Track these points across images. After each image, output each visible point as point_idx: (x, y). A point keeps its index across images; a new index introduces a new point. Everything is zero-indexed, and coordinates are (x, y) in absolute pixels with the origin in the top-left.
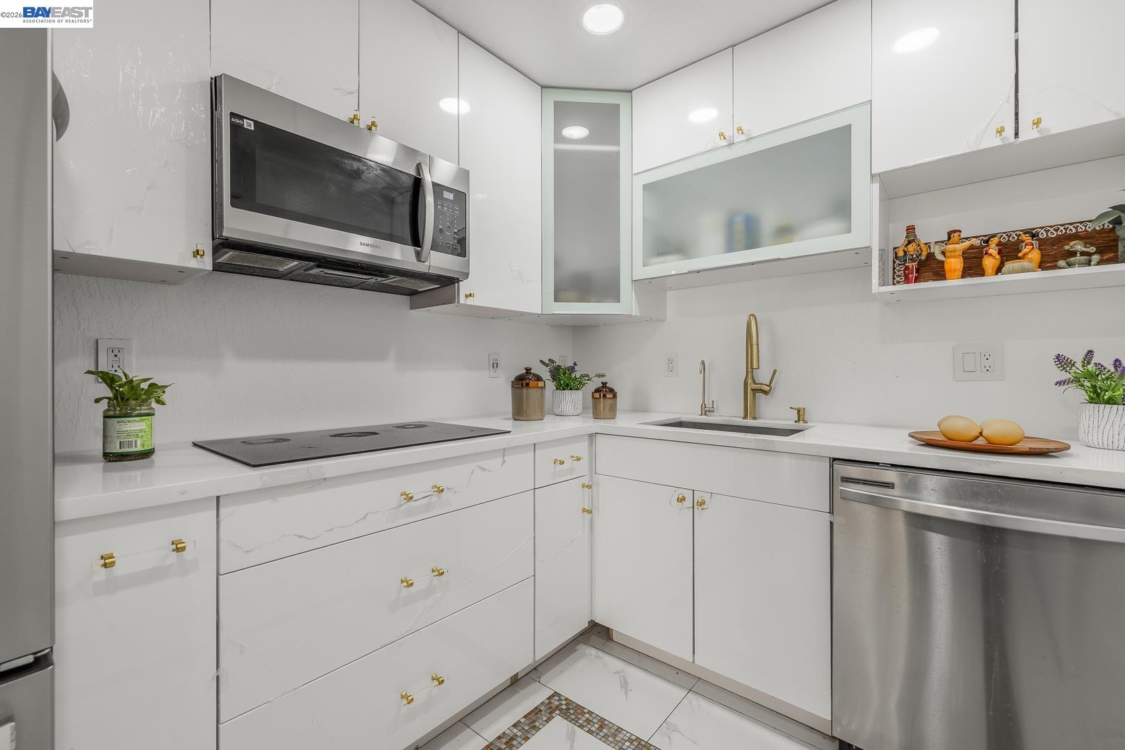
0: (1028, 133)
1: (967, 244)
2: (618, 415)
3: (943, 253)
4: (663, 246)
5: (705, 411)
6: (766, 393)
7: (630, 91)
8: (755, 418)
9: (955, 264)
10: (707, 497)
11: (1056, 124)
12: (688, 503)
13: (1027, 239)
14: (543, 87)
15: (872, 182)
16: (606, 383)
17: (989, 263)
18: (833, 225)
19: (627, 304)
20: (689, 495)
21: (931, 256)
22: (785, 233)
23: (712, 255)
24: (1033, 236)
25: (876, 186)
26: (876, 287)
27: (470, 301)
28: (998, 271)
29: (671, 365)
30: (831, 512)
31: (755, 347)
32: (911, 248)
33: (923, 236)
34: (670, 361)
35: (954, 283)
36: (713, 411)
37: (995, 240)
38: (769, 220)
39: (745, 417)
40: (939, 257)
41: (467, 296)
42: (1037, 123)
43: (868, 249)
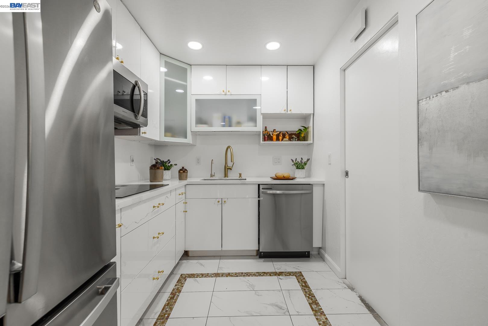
0: (289, 112)
1: (277, 133)
2: (188, 178)
3: (272, 134)
4: (200, 121)
5: (212, 176)
6: (231, 169)
7: (191, 65)
8: (228, 177)
9: (275, 137)
10: (226, 200)
11: (294, 112)
12: (220, 202)
13: (286, 133)
14: (160, 54)
15: (261, 115)
16: (184, 167)
17: (281, 138)
18: (251, 124)
19: (189, 140)
20: (220, 200)
21: (270, 134)
22: (239, 123)
23: (217, 127)
24: (288, 133)
25: (262, 116)
26: (262, 142)
27: (143, 135)
28: (282, 140)
29: (198, 161)
30: (259, 197)
31: (232, 156)
32: (266, 132)
33: (268, 130)
34: (198, 160)
35: (275, 142)
36: (214, 176)
37: (281, 133)
38: (234, 120)
39: (225, 177)
40: (272, 135)
41: (143, 133)
42: (291, 110)
43: (260, 132)
